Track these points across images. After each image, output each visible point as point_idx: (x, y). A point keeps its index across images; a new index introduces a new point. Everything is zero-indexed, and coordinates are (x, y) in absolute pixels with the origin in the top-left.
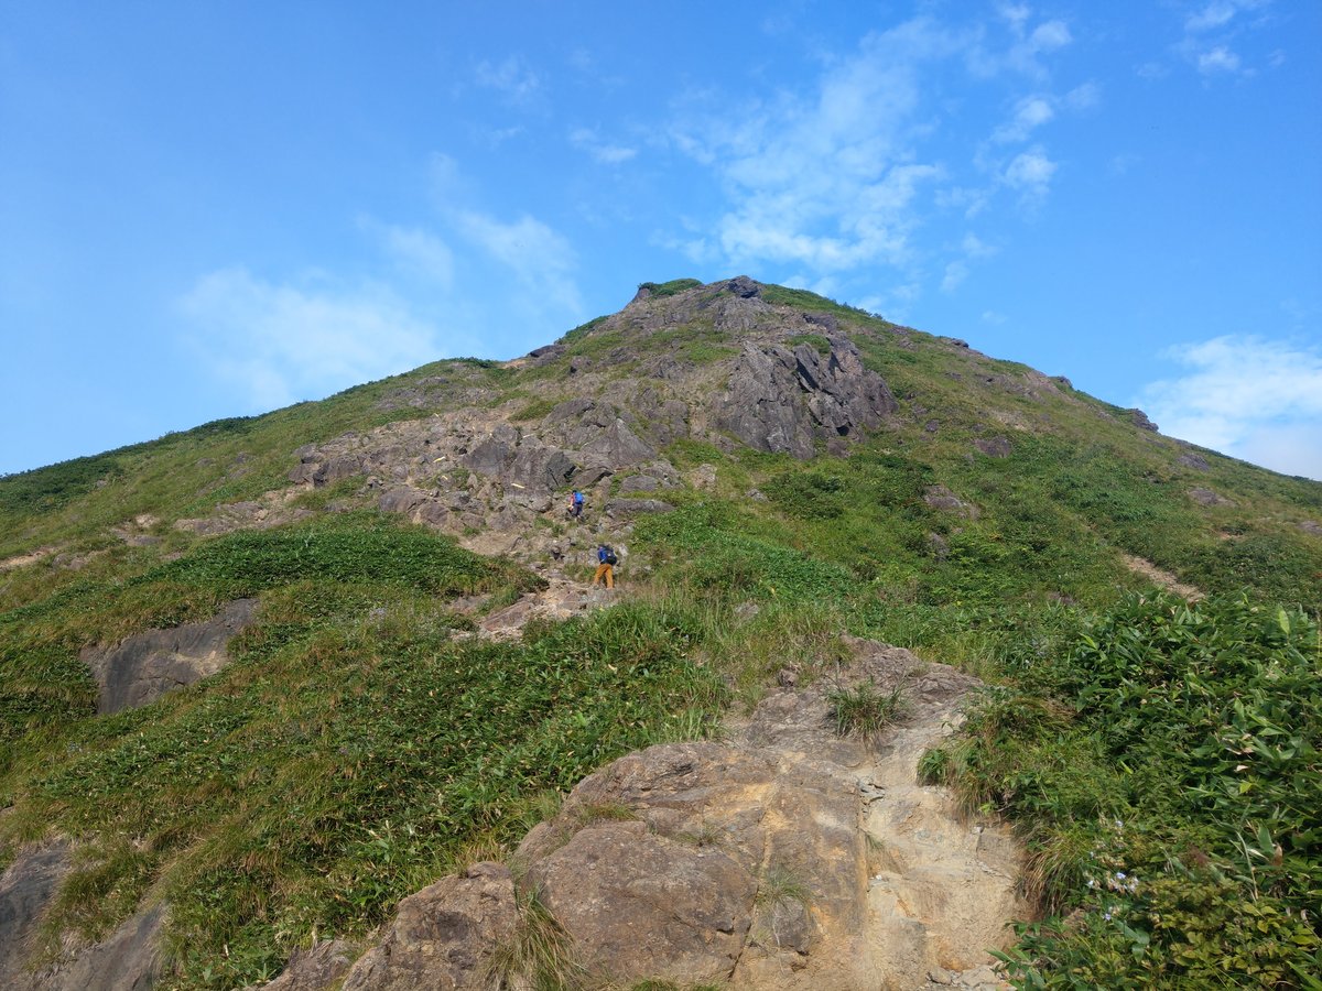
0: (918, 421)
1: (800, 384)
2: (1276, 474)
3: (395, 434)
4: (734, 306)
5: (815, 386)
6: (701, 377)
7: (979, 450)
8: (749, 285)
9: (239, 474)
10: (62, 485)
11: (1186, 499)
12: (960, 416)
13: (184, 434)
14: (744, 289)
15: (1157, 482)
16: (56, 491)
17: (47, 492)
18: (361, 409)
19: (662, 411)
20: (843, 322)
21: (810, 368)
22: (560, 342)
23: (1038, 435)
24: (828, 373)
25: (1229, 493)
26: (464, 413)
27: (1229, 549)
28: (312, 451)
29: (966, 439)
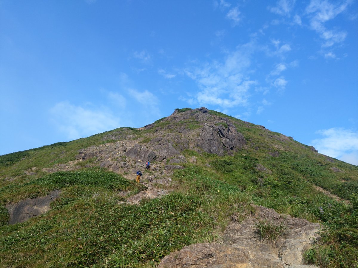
0: (252, 147)
1: (220, 135)
2: (351, 165)
3: (106, 146)
4: (201, 115)
5: (224, 136)
6: (192, 133)
7: (270, 155)
8: (205, 109)
9: (62, 157)
10: (13, 159)
11: (330, 170)
12: (264, 146)
13: (48, 146)
14: (203, 110)
15: (321, 165)
16: (11, 160)
17: (8, 161)
18: (97, 140)
19: (181, 141)
20: (230, 120)
21: (222, 131)
22: (153, 123)
23: (286, 151)
24: (228, 133)
25: (342, 169)
26: (126, 141)
27: (346, 184)
28: (83, 150)
29: (266, 152)
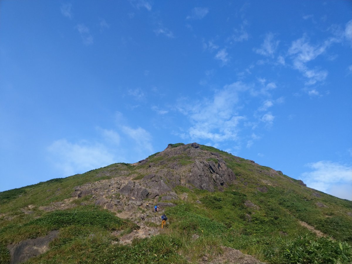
0: (242, 182)
1: (210, 171)
2: (339, 198)
3: (101, 184)
4: (193, 150)
5: (214, 172)
6: (184, 169)
7: (259, 190)
8: (196, 145)
9: (58, 194)
10: (9, 196)
11: (315, 205)
12: (253, 181)
13: (44, 182)
14: (195, 146)
15: (307, 200)
16: (7, 198)
17: (5, 198)
18: (93, 176)
19: (173, 178)
20: (221, 155)
21: (213, 167)
22: (147, 159)
23: (274, 187)
24: (218, 169)
25: (327, 204)
26: (120, 178)
27: (328, 220)
28: (78, 188)
29: (255, 187)
